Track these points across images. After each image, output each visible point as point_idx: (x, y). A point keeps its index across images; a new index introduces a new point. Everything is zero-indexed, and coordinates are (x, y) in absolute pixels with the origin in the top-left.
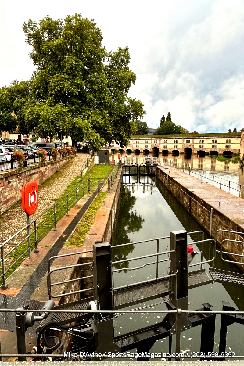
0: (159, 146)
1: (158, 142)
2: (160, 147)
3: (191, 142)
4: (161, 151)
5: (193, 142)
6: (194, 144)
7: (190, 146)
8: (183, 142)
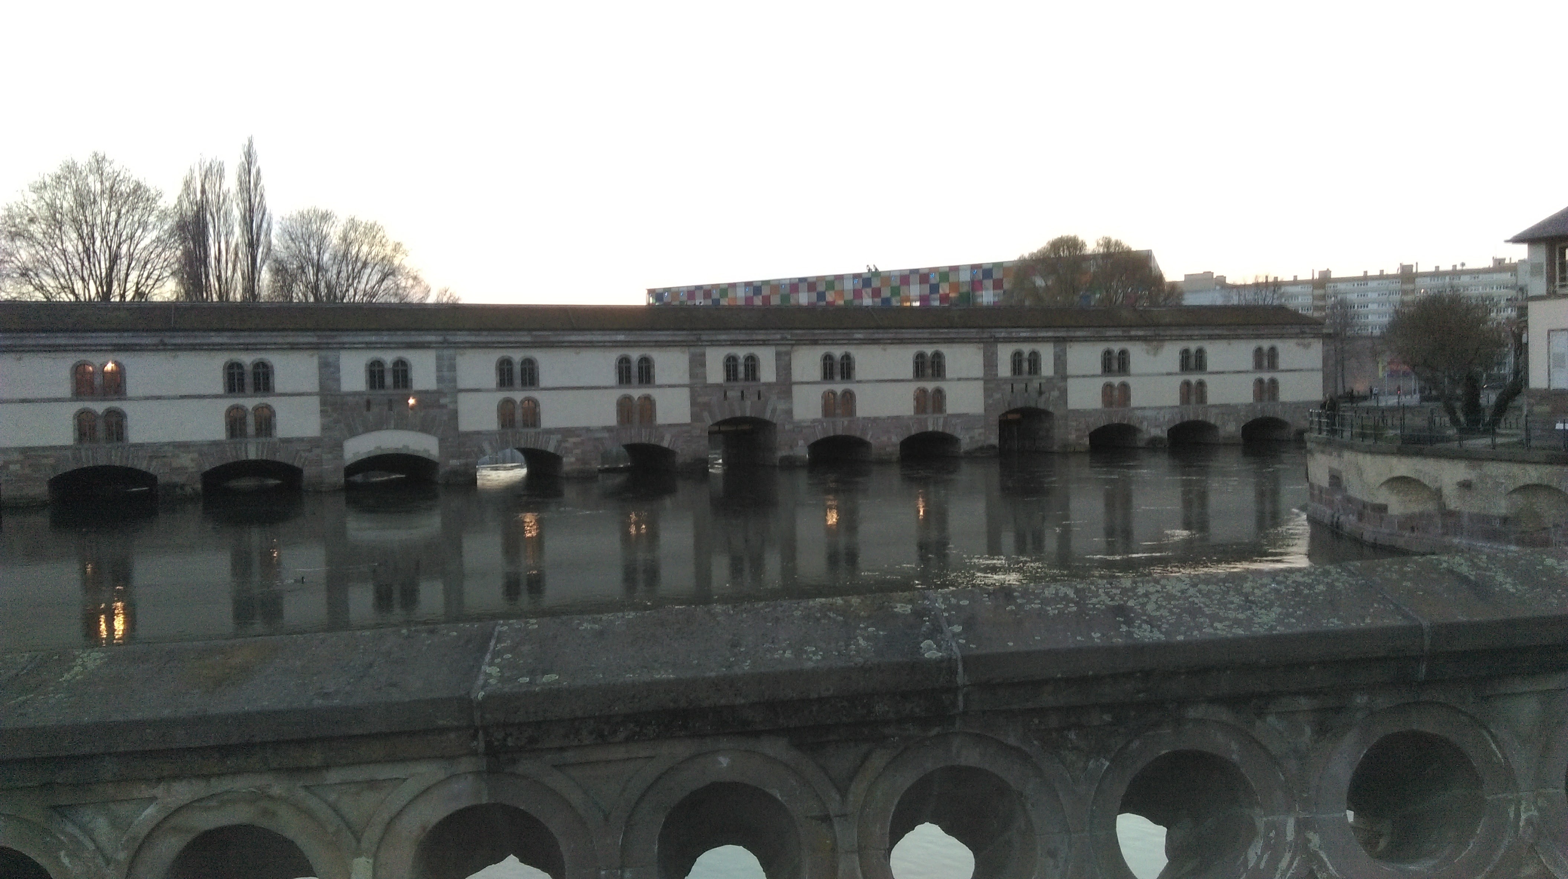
0: (781, 406)
1: (767, 373)
2: (789, 412)
3: (1047, 368)
4: (802, 451)
5: (1060, 362)
6: (1065, 378)
7: (1041, 393)
8: (990, 363)
